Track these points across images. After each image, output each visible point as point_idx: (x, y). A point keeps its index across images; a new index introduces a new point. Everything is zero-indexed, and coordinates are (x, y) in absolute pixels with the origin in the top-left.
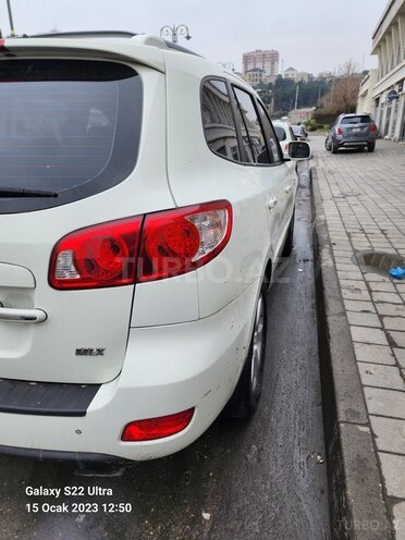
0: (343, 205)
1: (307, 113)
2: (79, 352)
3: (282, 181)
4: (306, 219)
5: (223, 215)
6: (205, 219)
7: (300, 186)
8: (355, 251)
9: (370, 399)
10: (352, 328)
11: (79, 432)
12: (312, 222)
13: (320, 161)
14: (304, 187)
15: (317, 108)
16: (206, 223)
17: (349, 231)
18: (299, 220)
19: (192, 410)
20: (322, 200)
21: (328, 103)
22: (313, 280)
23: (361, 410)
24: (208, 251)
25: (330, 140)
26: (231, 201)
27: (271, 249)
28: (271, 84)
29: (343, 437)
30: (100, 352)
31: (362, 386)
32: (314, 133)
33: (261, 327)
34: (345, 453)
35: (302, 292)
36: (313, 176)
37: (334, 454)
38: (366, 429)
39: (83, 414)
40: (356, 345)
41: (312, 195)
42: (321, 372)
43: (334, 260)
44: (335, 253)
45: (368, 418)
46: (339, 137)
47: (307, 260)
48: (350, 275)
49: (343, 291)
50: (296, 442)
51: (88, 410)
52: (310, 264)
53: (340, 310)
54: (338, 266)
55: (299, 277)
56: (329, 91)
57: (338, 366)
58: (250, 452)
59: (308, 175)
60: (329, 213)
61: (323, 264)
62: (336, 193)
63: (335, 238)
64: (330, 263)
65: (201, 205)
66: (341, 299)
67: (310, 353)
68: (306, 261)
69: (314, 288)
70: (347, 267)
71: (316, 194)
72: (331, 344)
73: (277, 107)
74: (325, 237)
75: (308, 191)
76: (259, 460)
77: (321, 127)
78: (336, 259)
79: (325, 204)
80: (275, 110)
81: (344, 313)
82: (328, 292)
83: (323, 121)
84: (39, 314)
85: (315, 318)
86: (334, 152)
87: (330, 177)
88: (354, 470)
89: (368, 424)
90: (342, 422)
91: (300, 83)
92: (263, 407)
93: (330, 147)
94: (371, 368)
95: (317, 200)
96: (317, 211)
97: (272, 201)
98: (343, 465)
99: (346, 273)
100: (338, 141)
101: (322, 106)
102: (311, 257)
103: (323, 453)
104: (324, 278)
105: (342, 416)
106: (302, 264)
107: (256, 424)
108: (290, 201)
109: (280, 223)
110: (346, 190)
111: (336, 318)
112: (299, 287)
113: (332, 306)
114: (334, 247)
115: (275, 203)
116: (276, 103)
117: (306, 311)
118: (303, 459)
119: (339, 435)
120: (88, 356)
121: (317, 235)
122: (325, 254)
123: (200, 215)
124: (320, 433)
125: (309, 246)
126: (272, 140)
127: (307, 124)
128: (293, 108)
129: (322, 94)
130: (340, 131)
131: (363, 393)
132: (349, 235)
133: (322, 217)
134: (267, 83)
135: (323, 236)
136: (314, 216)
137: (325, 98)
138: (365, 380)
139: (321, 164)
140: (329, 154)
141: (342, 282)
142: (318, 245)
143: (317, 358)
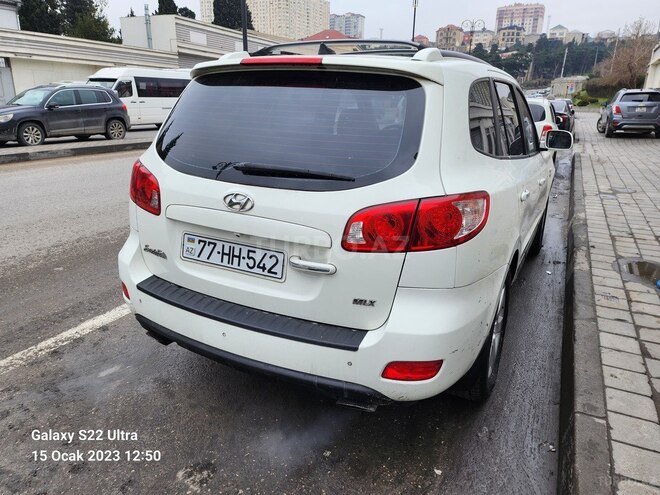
0: (611, 203)
1: (577, 83)
2: (355, 301)
3: (535, 171)
4: (561, 216)
5: (482, 203)
6: (466, 206)
7: (557, 176)
8: (618, 257)
9: (611, 398)
10: (601, 334)
11: (350, 364)
12: (569, 220)
13: (588, 146)
14: (562, 178)
15: (591, 77)
16: (468, 209)
17: (614, 233)
18: (553, 216)
19: (440, 363)
20: (584, 195)
21: (606, 71)
22: (563, 284)
23: (600, 405)
24: (465, 233)
25: (604, 120)
26: (490, 193)
27: (520, 241)
28: (531, 45)
29: (578, 425)
30: (372, 303)
31: (605, 387)
32: (583, 108)
33: (500, 318)
34: (578, 436)
35: (549, 296)
36: (576, 165)
37: (568, 440)
38: (603, 422)
39: (356, 349)
40: (603, 350)
41: (572, 189)
42: (562, 375)
43: (590, 264)
44: (593, 257)
45: (606, 413)
46: (617, 117)
47: (559, 263)
48: (608, 282)
49: (597, 297)
50: (529, 431)
51: (360, 347)
52: (561, 267)
53: (590, 315)
54: (594, 271)
55: (547, 279)
56: (609, 56)
57: (581, 367)
58: (481, 432)
59: (569, 163)
60: (591, 210)
61: (577, 268)
62: (604, 187)
63: (593, 239)
64: (586, 267)
65: (461, 194)
66: (594, 305)
67: (552, 356)
68: (556, 263)
69: (563, 293)
70: (606, 273)
71: (577, 187)
72: (576, 346)
73: (536, 73)
74: (583, 238)
75: (567, 183)
76: (490, 439)
77: (594, 102)
78: (593, 263)
79: (587, 201)
80: (534, 77)
81: (595, 319)
82: (579, 295)
83: (596, 94)
84: (331, 268)
85: (561, 324)
86: (608, 136)
87: (599, 169)
88: (585, 450)
89: (605, 418)
90: (579, 412)
91: (571, 45)
92: (496, 397)
93: (604, 128)
94: (617, 372)
95: (577, 195)
96: (575, 209)
97: (524, 194)
98: (574, 446)
99: (603, 278)
100: (616, 122)
101: (598, 75)
102: (562, 258)
103: (556, 443)
104: (576, 282)
105: (579, 407)
106: (551, 266)
107: (488, 410)
108: (543, 194)
109: (531, 215)
110: (617, 184)
111: (584, 322)
112: (545, 289)
113: (582, 311)
114: (592, 250)
115: (528, 196)
116: (535, 68)
117: (551, 314)
118: (535, 445)
119: (574, 422)
120: (362, 306)
121: (573, 235)
122: (580, 257)
123: (462, 203)
124: (556, 427)
125: (562, 246)
126: (526, 119)
127: (575, 97)
128: (558, 75)
129: (599, 60)
130: (618, 110)
131: (604, 392)
132: (613, 238)
133: (582, 215)
134: (526, 43)
135: (580, 236)
136: (571, 213)
137: (603, 65)
138: (608, 382)
139: (589, 150)
140: (601, 137)
141: (596, 288)
142: (573, 246)
143: (559, 361)
